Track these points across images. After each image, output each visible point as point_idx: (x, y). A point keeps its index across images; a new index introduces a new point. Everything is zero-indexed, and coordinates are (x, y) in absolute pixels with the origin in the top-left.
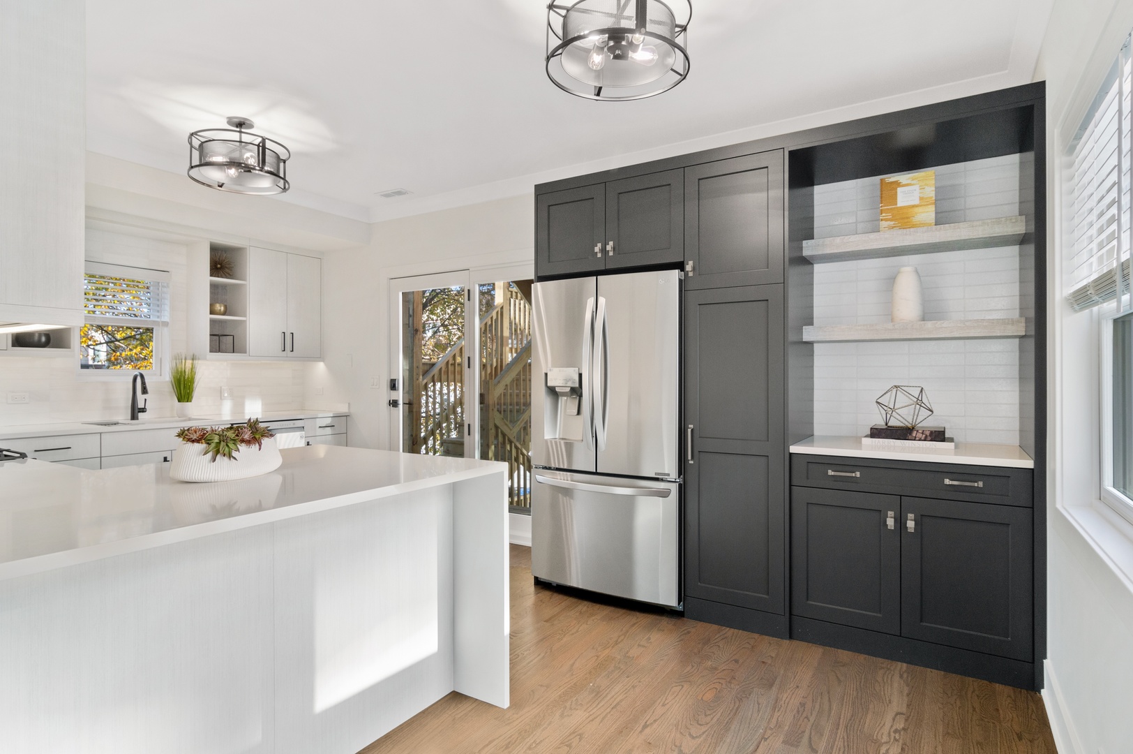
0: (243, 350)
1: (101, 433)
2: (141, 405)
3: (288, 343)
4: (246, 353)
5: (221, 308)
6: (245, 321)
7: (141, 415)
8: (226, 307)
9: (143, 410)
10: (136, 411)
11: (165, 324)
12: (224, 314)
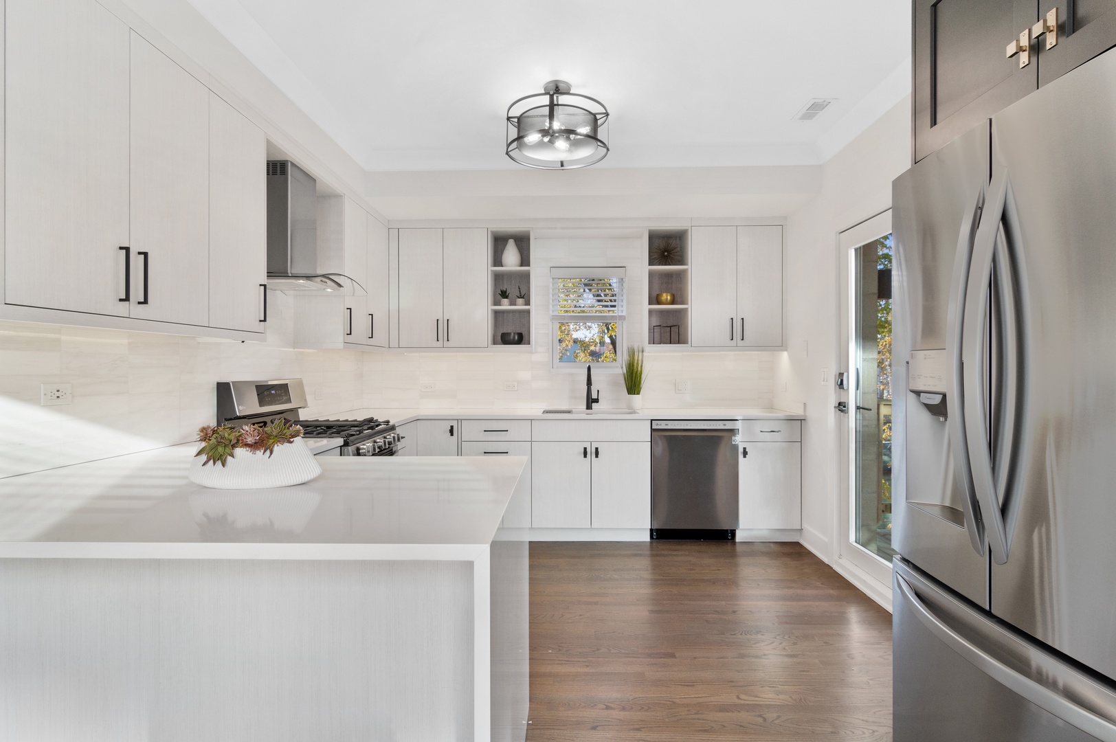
0: (685, 342)
1: (531, 420)
2: (594, 396)
3: (737, 331)
4: (687, 343)
5: (666, 297)
6: (686, 310)
7: (594, 405)
8: (673, 296)
9: (597, 401)
10: (591, 401)
11: (622, 318)
12: (673, 302)
